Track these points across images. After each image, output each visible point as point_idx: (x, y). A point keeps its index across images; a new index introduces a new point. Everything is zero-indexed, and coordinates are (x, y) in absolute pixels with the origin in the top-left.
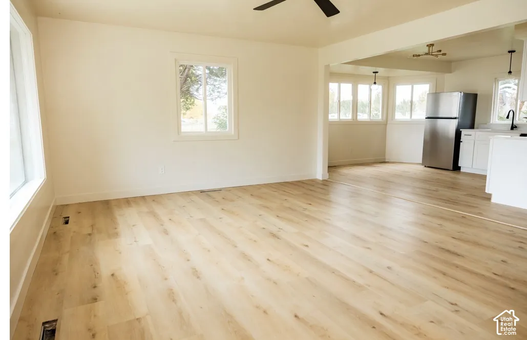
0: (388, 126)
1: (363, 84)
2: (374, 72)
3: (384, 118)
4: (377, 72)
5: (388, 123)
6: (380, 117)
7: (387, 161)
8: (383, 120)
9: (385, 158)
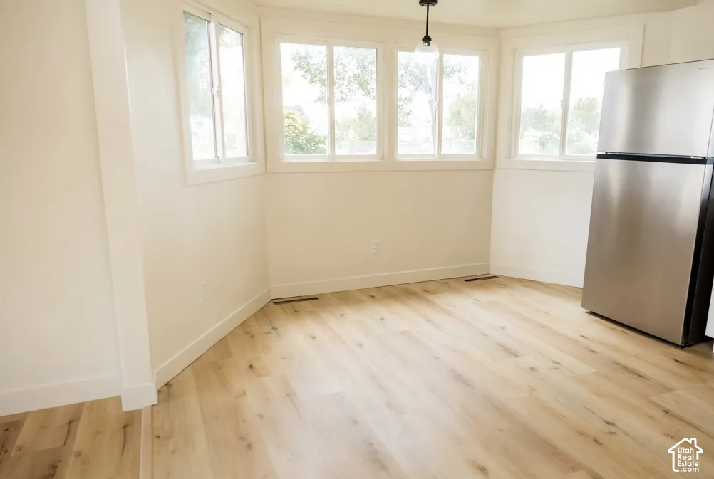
0: (498, 174)
5: (499, 165)
6: (474, 151)
7: (492, 273)
8: (481, 157)
9: (489, 265)
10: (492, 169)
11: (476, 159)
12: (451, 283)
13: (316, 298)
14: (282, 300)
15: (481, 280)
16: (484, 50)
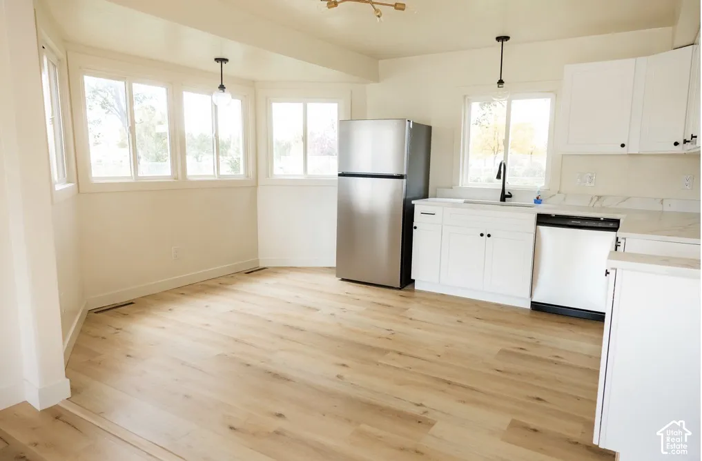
0: (259, 188)
1: (193, 92)
2: (217, 60)
3: (251, 173)
4: (226, 60)
5: (260, 183)
6: (242, 172)
7: (261, 266)
8: (248, 177)
9: (258, 260)
10: (256, 186)
11: (243, 178)
12: (237, 276)
13: (132, 303)
14: (99, 310)
15: (255, 271)
16: (245, 96)
